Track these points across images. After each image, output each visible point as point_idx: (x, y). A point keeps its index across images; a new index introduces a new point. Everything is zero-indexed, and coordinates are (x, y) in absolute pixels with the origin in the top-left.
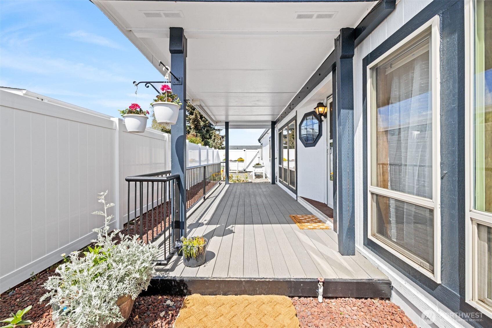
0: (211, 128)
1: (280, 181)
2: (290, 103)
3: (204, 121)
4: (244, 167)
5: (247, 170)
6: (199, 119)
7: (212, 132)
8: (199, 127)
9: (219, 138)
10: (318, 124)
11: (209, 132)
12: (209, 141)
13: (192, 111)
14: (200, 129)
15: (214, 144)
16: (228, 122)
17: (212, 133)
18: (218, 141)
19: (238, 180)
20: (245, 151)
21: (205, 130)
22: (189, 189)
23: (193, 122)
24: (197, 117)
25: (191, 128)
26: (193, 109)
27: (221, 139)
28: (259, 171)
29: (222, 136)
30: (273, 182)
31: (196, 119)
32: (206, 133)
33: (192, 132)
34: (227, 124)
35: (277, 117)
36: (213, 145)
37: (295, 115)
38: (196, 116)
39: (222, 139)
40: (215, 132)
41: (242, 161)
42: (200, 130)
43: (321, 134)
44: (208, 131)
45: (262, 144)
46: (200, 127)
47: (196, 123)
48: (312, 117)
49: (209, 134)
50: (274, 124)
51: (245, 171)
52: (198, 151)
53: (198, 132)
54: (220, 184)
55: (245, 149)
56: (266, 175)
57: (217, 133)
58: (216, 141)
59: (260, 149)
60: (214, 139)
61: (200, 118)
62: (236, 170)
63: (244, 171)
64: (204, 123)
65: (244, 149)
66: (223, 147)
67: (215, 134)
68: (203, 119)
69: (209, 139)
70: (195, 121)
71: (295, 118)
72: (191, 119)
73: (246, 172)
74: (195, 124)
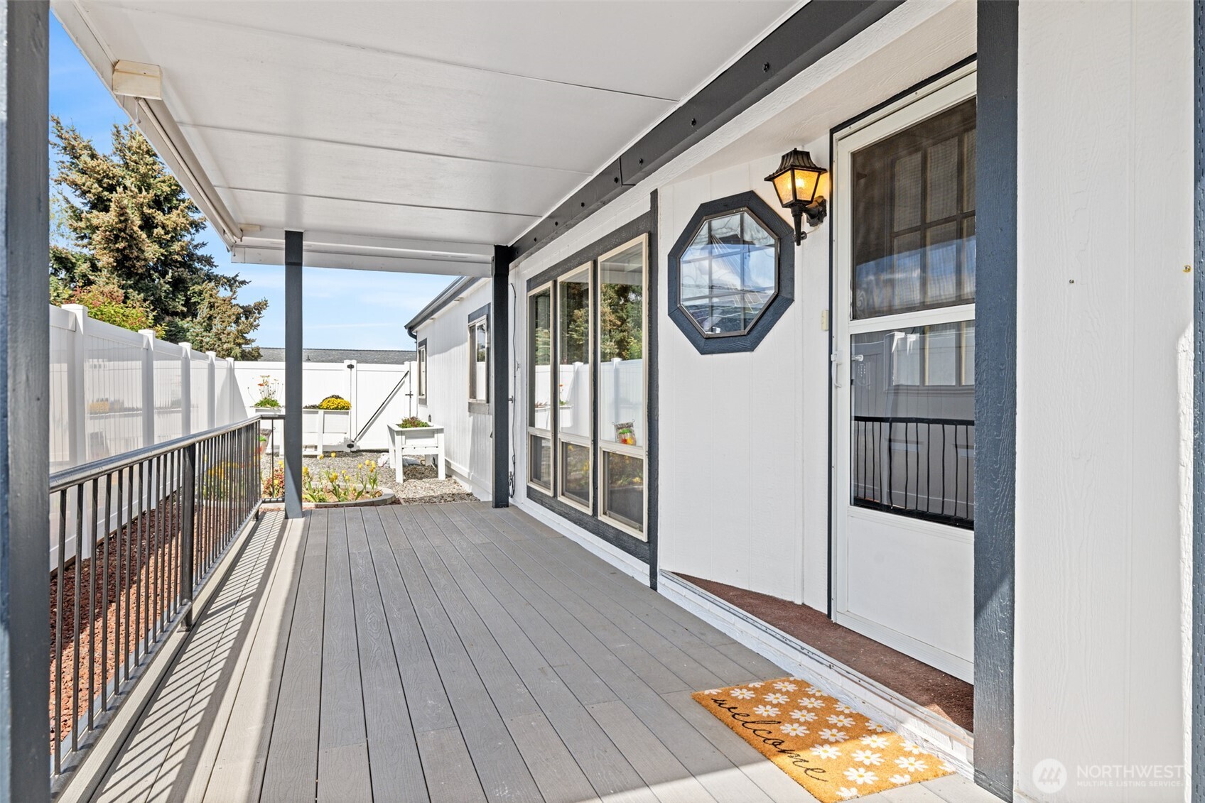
0: (194, 271)
1: (531, 494)
2: (620, 158)
3: (159, 242)
4: (348, 433)
5: (362, 445)
6: (136, 228)
7: (197, 288)
8: (138, 264)
9: (229, 316)
10: (772, 251)
11: (187, 289)
12: (185, 323)
13: (106, 193)
14: (140, 271)
15: (208, 339)
16: (301, 233)
17: (200, 293)
18: (225, 324)
19: (335, 491)
20: (351, 367)
21: (169, 277)
22: (86, 554)
23: (108, 240)
24: (126, 220)
25: (99, 265)
26: (108, 184)
27: (238, 318)
28: (419, 448)
29: (242, 308)
30: (501, 499)
31: (120, 230)
32: (173, 292)
33: (102, 284)
34: (294, 240)
35: (526, 227)
36: (202, 341)
37: (648, 208)
38: (122, 215)
39: (243, 319)
40: (211, 289)
41: (343, 408)
42: (142, 277)
43: (784, 294)
44: (178, 284)
45: (424, 343)
46: (143, 263)
47: (121, 245)
48: (738, 217)
49: (185, 296)
50: (505, 256)
51: (353, 449)
52: (139, 364)
53: (130, 287)
54: (258, 518)
55: (354, 362)
56: (448, 465)
57: (223, 293)
58: (217, 325)
59: (415, 364)
60: (210, 318)
61: (141, 228)
62: (316, 447)
63: (348, 450)
64: (162, 251)
65: (348, 362)
66: (249, 353)
67: (211, 296)
68: (156, 231)
69: (183, 316)
70: (117, 237)
71: (648, 224)
72: (97, 228)
73: (359, 452)
74: (118, 250)
